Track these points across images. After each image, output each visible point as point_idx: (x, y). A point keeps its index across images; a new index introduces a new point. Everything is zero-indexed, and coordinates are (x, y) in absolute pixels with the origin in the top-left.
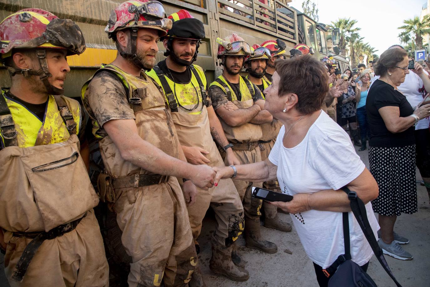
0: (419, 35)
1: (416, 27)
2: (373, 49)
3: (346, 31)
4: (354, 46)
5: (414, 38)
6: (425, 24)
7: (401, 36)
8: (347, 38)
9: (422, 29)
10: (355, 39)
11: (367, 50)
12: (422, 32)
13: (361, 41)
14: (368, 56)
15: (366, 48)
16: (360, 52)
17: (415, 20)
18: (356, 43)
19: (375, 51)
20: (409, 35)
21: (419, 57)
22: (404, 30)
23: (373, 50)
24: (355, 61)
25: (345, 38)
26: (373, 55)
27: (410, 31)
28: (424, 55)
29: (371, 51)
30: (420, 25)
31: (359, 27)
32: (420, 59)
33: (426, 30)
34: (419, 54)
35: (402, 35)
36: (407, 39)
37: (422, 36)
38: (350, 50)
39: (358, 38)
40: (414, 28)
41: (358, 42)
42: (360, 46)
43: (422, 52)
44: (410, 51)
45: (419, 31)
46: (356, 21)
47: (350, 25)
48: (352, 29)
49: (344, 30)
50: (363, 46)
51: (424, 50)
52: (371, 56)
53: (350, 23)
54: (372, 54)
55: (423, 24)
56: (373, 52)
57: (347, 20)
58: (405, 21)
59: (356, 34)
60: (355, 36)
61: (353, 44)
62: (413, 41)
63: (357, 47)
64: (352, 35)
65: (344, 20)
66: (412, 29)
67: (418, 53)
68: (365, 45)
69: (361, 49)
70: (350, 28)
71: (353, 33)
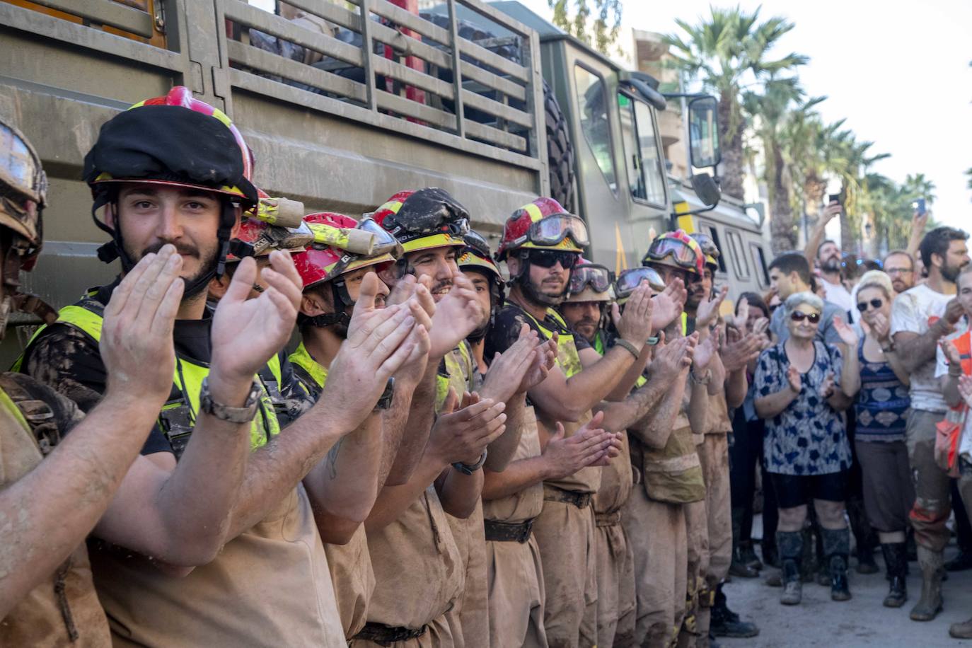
2: (865, 147)
3: (744, 67)
4: (782, 136)
8: (748, 97)
10: (785, 101)
11: (841, 155)
13: (813, 113)
14: (847, 182)
15: (836, 144)
16: (810, 163)
18: (791, 125)
19: (879, 158)
23: (868, 154)
24: (786, 200)
25: (740, 100)
26: (869, 176)
29: (855, 156)
38: (762, 150)
39: (798, 100)
41: (798, 118)
42: (806, 134)
46: (789, 22)
47: (763, 41)
48: (768, 57)
50: (821, 136)
52: (859, 182)
53: (762, 30)
54: (862, 172)
56: (868, 163)
57: (749, 15)
59: (791, 82)
60: (788, 89)
61: (774, 126)
63: (795, 139)
64: (769, 84)
65: (733, 16)
68: (831, 131)
69: (811, 150)
70: (760, 56)
71: (776, 78)
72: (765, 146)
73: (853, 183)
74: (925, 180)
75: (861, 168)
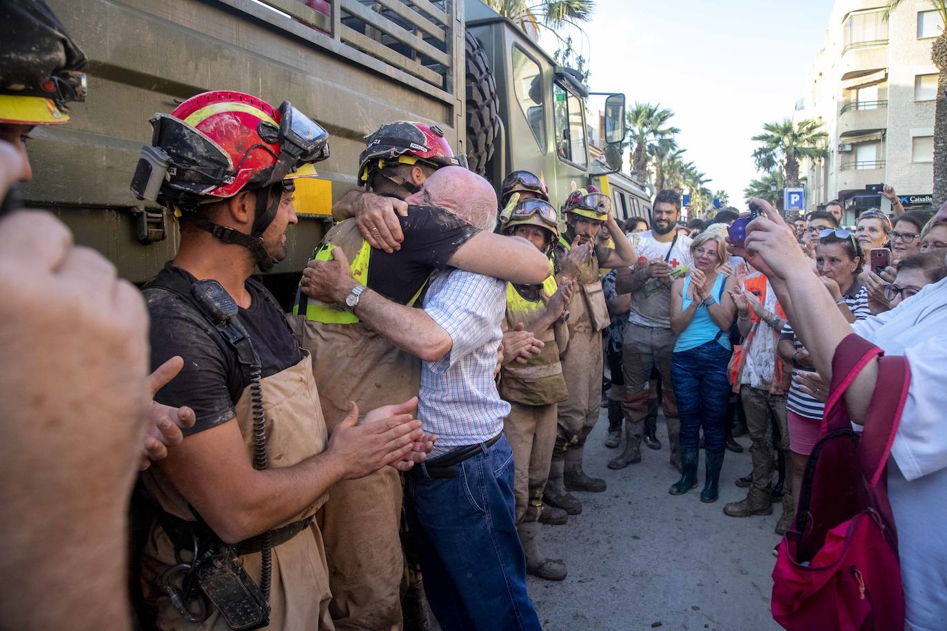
0: (792, 158)
1: (787, 140)
2: (701, 175)
3: (650, 131)
4: (665, 167)
5: (782, 161)
6: (805, 137)
7: (759, 156)
8: (651, 146)
9: (799, 146)
10: (668, 150)
11: (690, 178)
12: (799, 153)
13: (680, 158)
15: (688, 172)
16: (677, 180)
17: (785, 125)
18: (669, 161)
19: (707, 181)
20: (774, 154)
21: (793, 202)
22: (764, 144)
23: (702, 179)
25: (647, 147)
26: (701, 188)
27: (775, 148)
28: (801, 198)
29: (697, 179)
30: (795, 137)
31: (676, 127)
32: (793, 205)
33: (806, 149)
34: (793, 196)
35: (760, 153)
36: (768, 163)
37: (797, 160)
38: (655, 172)
39: (673, 149)
40: (783, 142)
41: (673, 158)
42: (676, 167)
43: (798, 193)
44: (773, 188)
45: (792, 150)
46: (671, 113)
47: (659, 120)
48: (661, 128)
49: (645, 130)
50: (682, 168)
51: (801, 190)
52: (697, 191)
53: (659, 115)
54: (699, 187)
55: (800, 135)
56: (701, 183)
57: (653, 108)
58: (766, 125)
59: (670, 141)
60: (670, 144)
61: (662, 161)
62: (781, 167)
63: (671, 168)
64: (660, 141)
65: (646, 108)
66: (780, 143)
67: (791, 193)
68: (686, 166)
69: (678, 175)
70: (657, 127)
71: (664, 138)
72: (657, 170)
73: (694, 191)
74: (725, 194)
75: (699, 185)
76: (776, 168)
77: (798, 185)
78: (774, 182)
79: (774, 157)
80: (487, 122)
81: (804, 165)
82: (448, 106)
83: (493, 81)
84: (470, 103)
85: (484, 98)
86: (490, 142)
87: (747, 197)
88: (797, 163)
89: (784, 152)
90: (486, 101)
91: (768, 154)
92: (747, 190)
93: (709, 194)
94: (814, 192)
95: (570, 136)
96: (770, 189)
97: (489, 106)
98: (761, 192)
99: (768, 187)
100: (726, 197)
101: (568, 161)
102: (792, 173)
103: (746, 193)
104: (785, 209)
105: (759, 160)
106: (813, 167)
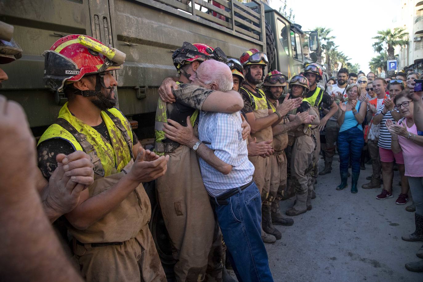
0: (391, 46)
1: (388, 38)
2: (347, 57)
5: (386, 48)
6: (398, 35)
7: (374, 46)
8: (323, 45)
9: (394, 40)
10: (331, 46)
11: (342, 58)
12: (394, 43)
13: (336, 49)
14: (343, 64)
15: (341, 56)
16: (335, 60)
17: (387, 31)
19: (349, 59)
20: (382, 45)
21: (391, 67)
22: (377, 41)
23: (347, 58)
24: (330, 68)
25: (321, 46)
26: (347, 63)
27: (382, 42)
28: (395, 65)
29: (345, 59)
30: (392, 36)
32: (392, 68)
33: (398, 41)
34: (391, 64)
35: (375, 45)
36: (379, 49)
37: (394, 47)
40: (386, 39)
41: (333, 50)
42: (335, 54)
43: (394, 62)
44: (382, 61)
45: (391, 42)
50: (338, 54)
51: (395, 61)
52: (345, 64)
53: (326, 31)
54: (346, 62)
55: (395, 35)
56: (347, 60)
58: (378, 31)
59: (332, 42)
60: (332, 44)
61: (328, 52)
62: (385, 51)
63: (333, 55)
66: (385, 39)
67: (390, 63)
68: (340, 53)
69: (336, 57)
71: (329, 41)
73: (344, 64)
74: (359, 65)
75: (346, 61)
76: (383, 51)
77: (394, 58)
78: (382, 57)
79: (382, 46)
80: (272, 50)
81: (397, 49)
82: (261, 46)
83: (273, 34)
84: (267, 44)
85: (271, 41)
86: (273, 57)
87: (369, 65)
88: (393, 48)
89: (387, 43)
90: (272, 42)
91: (379, 45)
92: (370, 62)
93: (351, 65)
94: (402, 61)
95: (296, 50)
96: (381, 61)
97: (272, 44)
98: (376, 63)
99: (379, 60)
100: (359, 66)
101: (297, 59)
102: (391, 53)
103: (369, 63)
104: (388, 70)
105: (375, 48)
106: (401, 49)
